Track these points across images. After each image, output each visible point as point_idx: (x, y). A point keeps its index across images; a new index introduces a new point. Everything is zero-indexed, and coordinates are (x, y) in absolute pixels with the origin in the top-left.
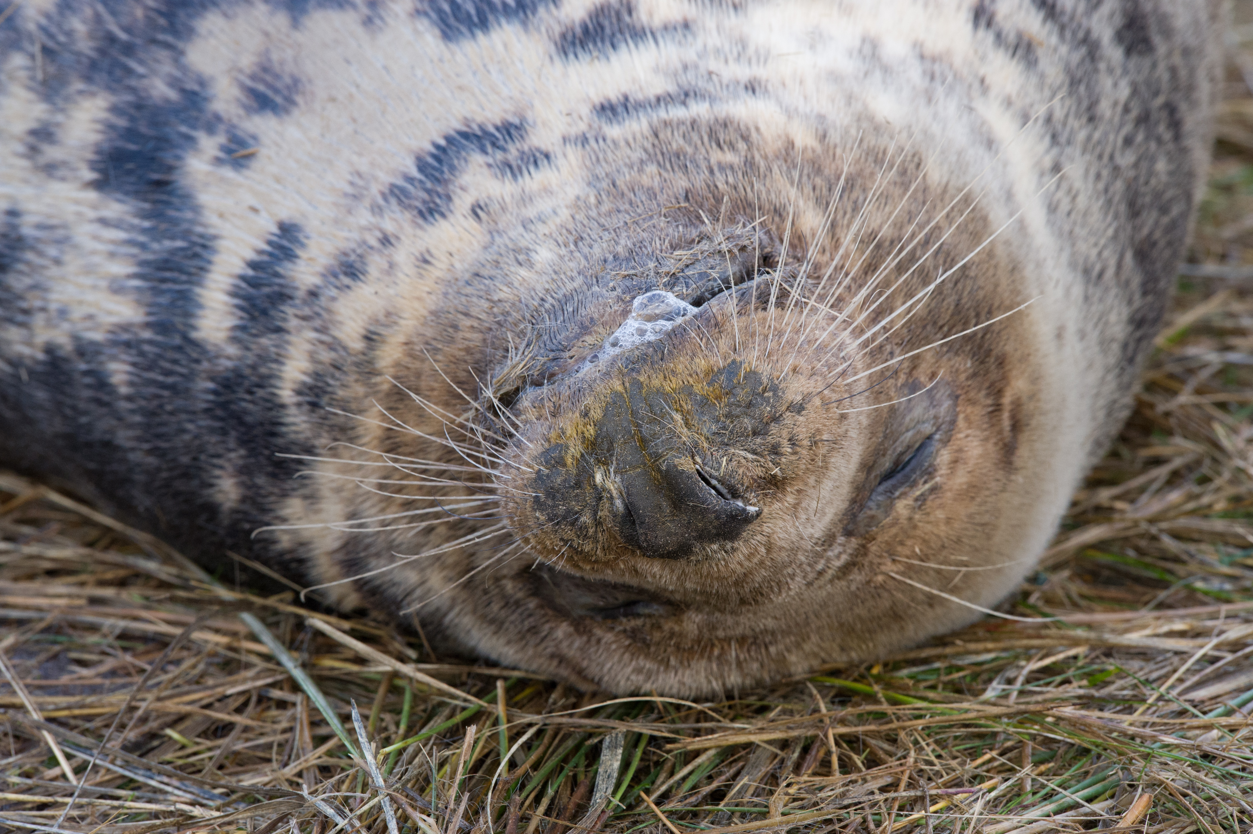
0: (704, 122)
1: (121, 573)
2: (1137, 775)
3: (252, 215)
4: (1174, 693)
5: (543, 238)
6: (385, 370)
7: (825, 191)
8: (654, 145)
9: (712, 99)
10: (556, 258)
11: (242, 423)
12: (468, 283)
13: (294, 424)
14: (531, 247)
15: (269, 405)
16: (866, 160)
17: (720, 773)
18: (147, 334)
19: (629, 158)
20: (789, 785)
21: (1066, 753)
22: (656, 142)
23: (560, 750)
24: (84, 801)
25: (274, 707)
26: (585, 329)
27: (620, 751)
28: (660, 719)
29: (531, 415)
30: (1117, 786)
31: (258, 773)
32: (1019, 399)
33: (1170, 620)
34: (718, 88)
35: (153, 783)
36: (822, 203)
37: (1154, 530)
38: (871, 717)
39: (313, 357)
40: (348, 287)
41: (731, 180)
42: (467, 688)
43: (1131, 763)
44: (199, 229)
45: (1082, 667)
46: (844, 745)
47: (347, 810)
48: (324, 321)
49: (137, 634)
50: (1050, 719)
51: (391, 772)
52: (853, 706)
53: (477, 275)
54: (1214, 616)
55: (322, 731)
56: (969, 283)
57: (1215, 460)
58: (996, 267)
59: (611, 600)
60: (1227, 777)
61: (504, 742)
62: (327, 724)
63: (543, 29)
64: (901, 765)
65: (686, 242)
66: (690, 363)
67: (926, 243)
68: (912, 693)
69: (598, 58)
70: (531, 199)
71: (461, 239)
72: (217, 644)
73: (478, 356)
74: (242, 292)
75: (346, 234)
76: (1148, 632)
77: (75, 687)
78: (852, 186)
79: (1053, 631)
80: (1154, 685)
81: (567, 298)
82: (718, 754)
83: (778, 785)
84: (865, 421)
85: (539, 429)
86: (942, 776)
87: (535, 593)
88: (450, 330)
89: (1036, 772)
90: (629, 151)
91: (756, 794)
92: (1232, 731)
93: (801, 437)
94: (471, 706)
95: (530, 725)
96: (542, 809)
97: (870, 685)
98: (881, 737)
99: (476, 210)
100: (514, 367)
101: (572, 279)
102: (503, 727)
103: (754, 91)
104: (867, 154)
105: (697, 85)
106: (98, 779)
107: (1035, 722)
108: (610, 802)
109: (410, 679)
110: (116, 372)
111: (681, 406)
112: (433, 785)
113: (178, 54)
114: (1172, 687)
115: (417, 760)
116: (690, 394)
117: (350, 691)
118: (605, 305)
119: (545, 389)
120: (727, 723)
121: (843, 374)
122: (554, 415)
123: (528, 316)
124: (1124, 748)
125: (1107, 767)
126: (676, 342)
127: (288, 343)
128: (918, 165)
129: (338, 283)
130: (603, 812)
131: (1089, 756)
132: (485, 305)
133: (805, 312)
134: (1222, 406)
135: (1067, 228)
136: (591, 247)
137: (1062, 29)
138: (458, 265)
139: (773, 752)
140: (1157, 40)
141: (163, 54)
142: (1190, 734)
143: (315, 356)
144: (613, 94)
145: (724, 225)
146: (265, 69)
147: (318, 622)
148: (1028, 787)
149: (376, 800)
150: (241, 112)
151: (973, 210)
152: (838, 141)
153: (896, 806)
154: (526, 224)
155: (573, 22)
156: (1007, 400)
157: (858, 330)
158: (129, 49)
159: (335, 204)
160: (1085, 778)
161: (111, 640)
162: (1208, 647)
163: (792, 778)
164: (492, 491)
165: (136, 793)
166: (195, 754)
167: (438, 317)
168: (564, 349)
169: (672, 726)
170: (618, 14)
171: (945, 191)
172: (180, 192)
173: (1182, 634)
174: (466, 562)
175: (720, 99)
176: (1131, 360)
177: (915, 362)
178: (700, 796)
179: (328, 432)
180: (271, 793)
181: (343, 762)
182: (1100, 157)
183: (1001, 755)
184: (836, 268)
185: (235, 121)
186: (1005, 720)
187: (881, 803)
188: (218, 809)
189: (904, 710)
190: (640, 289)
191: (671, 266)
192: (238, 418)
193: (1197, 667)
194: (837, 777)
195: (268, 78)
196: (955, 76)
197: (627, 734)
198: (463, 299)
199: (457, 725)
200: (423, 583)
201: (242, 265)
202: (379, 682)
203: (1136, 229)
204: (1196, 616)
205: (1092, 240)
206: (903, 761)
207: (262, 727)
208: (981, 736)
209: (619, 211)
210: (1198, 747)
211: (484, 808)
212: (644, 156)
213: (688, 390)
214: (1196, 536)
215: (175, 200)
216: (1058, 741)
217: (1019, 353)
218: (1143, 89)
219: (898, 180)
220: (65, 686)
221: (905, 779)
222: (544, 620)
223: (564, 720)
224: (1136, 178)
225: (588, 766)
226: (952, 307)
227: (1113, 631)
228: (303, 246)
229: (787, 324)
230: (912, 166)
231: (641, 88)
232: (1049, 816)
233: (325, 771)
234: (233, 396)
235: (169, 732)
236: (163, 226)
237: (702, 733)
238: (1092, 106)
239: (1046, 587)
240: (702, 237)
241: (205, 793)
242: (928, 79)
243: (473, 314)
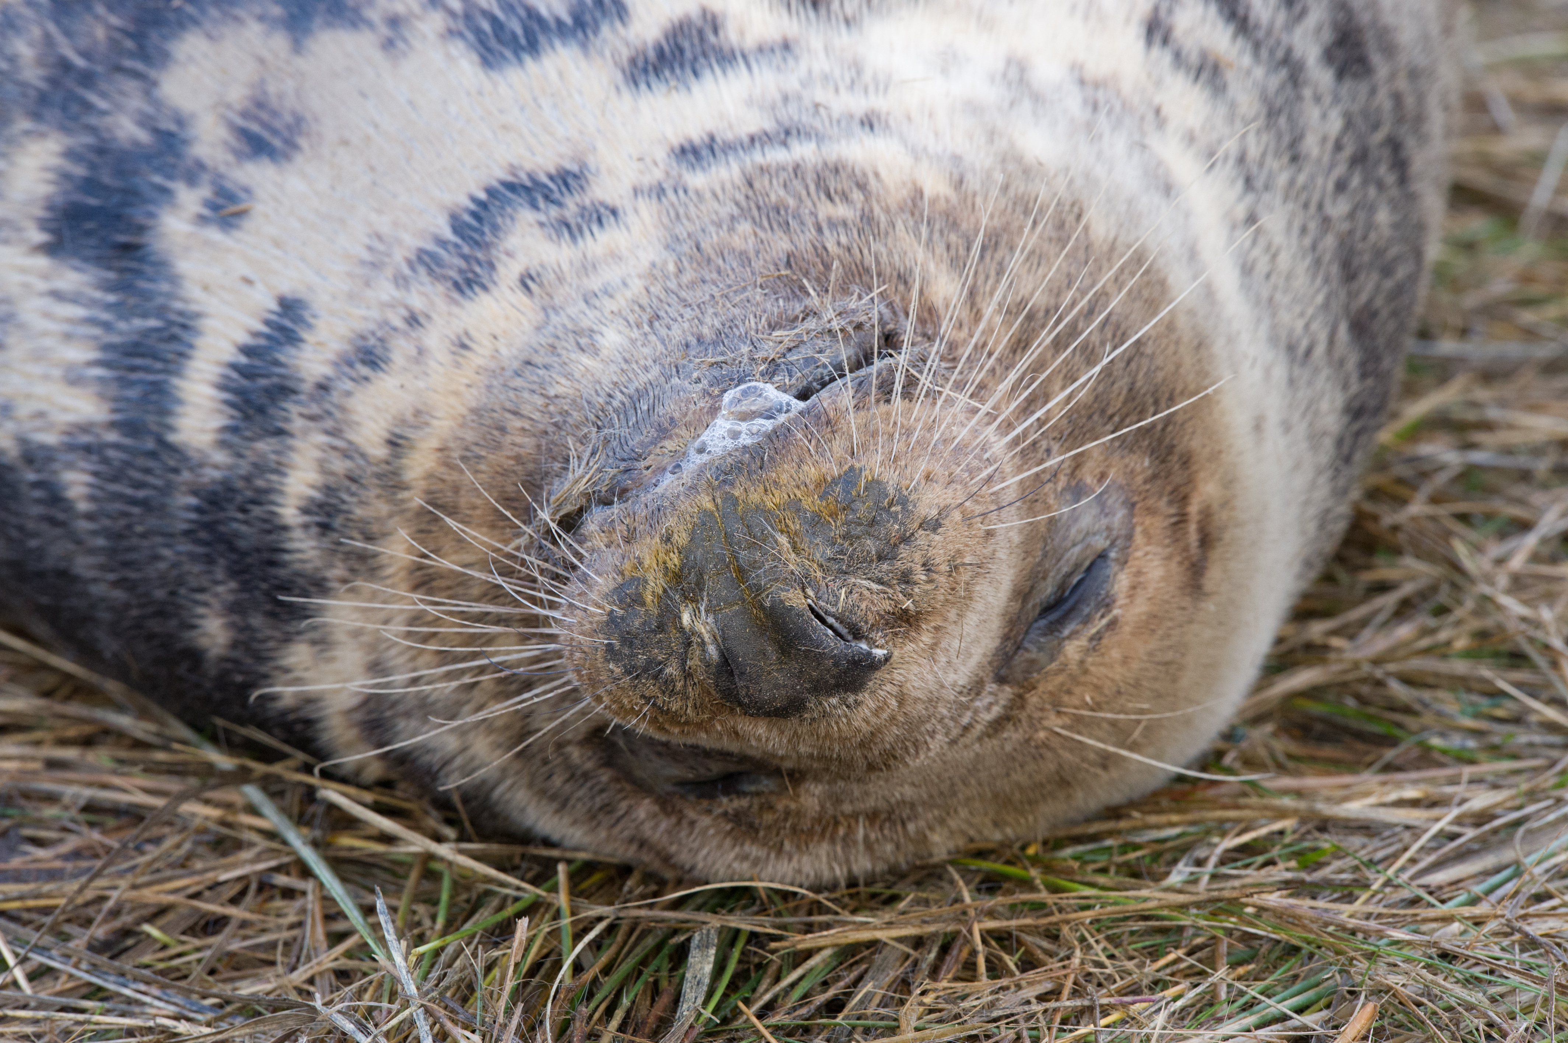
0: (810, 166)
1: (87, 729)
2: (1358, 979)
3: (245, 288)
4: (1405, 876)
5: (610, 317)
6: (414, 483)
7: (962, 252)
8: (747, 197)
9: (820, 138)
10: (626, 343)
11: (233, 549)
12: (517, 374)
13: (299, 551)
14: (595, 328)
15: (267, 526)
16: (1014, 211)
17: (838, 978)
18: (112, 437)
19: (717, 213)
20: (923, 993)
21: (1270, 952)
22: (750, 193)
23: (638, 950)
24: (41, 1014)
25: (278, 896)
26: (663, 433)
27: (713, 951)
28: (763, 911)
29: (599, 542)
30: (1334, 992)
31: (258, 978)
32: (1209, 507)
33: (1399, 785)
34: (827, 124)
35: (127, 992)
36: (957, 263)
37: (1379, 673)
38: (1026, 908)
39: (322, 467)
40: (366, 379)
41: (843, 240)
42: (520, 873)
43: (1351, 964)
44: (178, 305)
45: (1290, 845)
46: (993, 943)
47: (371, 1026)
48: (336, 421)
49: (108, 805)
50: (1250, 910)
51: (425, 978)
52: (1004, 895)
53: (528, 363)
54: (1454, 781)
55: (339, 926)
56: (1145, 362)
57: (1455, 586)
58: (1177, 343)
59: (702, 771)
60: (1472, 982)
61: (567, 940)
62: (345, 917)
63: (608, 54)
64: (1064, 967)
65: (787, 319)
66: (797, 472)
67: (1090, 313)
68: (1078, 878)
69: (676, 88)
70: (594, 266)
71: (507, 318)
72: (207, 818)
73: (531, 466)
74: (233, 385)
75: (363, 312)
76: (1372, 800)
77: (29, 871)
78: (996, 243)
79: (1254, 800)
80: (1380, 867)
81: (641, 394)
82: (835, 955)
83: (910, 993)
84: (1016, 538)
85: (610, 560)
86: (1115, 982)
87: (608, 763)
88: (496, 433)
89: (1234, 975)
90: (716, 205)
91: (883, 1004)
92: (1477, 924)
93: (937, 561)
94: (526, 895)
95: (600, 919)
96: (615, 1023)
97: (1025, 868)
98: (1039, 934)
99: (526, 281)
100: (576, 482)
101: (646, 369)
102: (566, 921)
103: (871, 127)
104: (1015, 204)
105: (800, 120)
106: (59, 987)
107: (1232, 914)
108: (700, 1014)
109: (450, 864)
110: (73, 483)
111: (787, 526)
112: (478, 994)
113: (149, 85)
114: (1403, 869)
115: (458, 963)
116: (798, 510)
117: (374, 876)
118: (688, 401)
119: (616, 509)
120: (846, 916)
121: (989, 479)
122: (627, 541)
123: (592, 417)
124: (1342, 946)
125: (1321, 970)
126: (779, 445)
127: (291, 448)
128: (1079, 217)
129: (354, 374)
130: (691, 1027)
131: (1299, 956)
132: (540, 401)
133: (939, 403)
134: (1464, 518)
135: (1265, 294)
136: (669, 328)
137: (1257, 46)
138: (504, 351)
139: (904, 953)
140: (1376, 58)
141: (131, 85)
142: (1425, 928)
143: (326, 465)
144: (696, 134)
145: (833, 296)
146: (260, 105)
147: (332, 794)
148: (1223, 995)
149: (407, 1013)
150: (230, 158)
151: (1147, 272)
152: (978, 187)
153: (1058, 1019)
154: (589, 298)
155: (645, 43)
156: (1193, 509)
157: (1005, 424)
158: (87, 79)
159: (350, 275)
160: (1293, 983)
161: (73, 813)
162: (1446, 820)
163: (927, 984)
164: (552, 638)
165: (106, 1005)
166: (180, 955)
167: (481, 416)
168: (639, 457)
169: (778, 920)
170: (701, 33)
171: (1112, 248)
172: (153, 258)
173: (1414, 803)
174: (519, 725)
175: (830, 138)
176: (1348, 460)
177: (1078, 462)
178: (813, 1007)
179: (344, 561)
180: (277, 1004)
181: (366, 965)
182: (1306, 206)
183: (1189, 954)
184: (976, 346)
185: (222, 169)
186: (1194, 911)
187: (1039, 1015)
188: (209, 1025)
189: (1068, 900)
190: (732, 380)
191: (769, 349)
192: (229, 543)
193: (1433, 844)
194: (984, 983)
195: (264, 116)
196: (1124, 105)
197: (721, 931)
198: (511, 394)
199: (509, 919)
200: (464, 749)
201: (233, 350)
202: (410, 866)
203: (1352, 295)
204: (1432, 781)
205: (1297, 309)
206: (1066, 962)
207: (263, 922)
208: (1164, 931)
209: (704, 281)
210: (1435, 944)
211: (541, 1022)
212: (736, 211)
213: (795, 506)
214: (1431, 680)
215: (147, 269)
216: (1260, 938)
217: (1207, 450)
218: (1359, 121)
219: (1054, 234)
220: (16, 870)
221: (1069, 984)
222: (620, 796)
223: (643, 913)
224: (1351, 232)
225: (673, 969)
226: (1124, 392)
227: (1329, 800)
228: (310, 326)
229: (917, 420)
230: (1071, 218)
231: (731, 126)
232: (1249, 1031)
233: (343, 976)
234: (221, 515)
235: (147, 928)
236: (132, 301)
237: (816, 928)
238: (1296, 142)
239: (1244, 745)
240: (809, 313)
241: (192, 1004)
242: (1089, 109)
243: (525, 412)
